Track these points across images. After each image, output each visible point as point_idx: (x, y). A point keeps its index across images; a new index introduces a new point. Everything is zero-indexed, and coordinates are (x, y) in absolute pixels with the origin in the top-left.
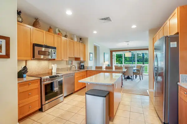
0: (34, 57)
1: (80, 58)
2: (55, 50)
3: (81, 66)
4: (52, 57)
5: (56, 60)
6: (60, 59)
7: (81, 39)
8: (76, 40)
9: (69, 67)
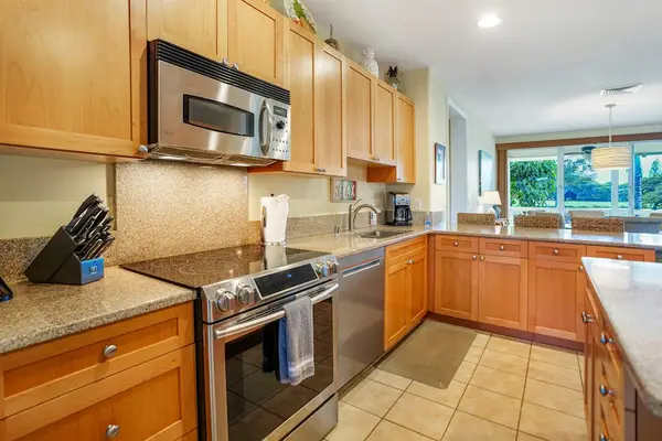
0: (151, 136)
1: (393, 168)
2: (283, 106)
3: (397, 207)
4: (264, 149)
5: (287, 167)
6: (309, 168)
7: (392, 73)
8: (374, 70)
9: (343, 213)
